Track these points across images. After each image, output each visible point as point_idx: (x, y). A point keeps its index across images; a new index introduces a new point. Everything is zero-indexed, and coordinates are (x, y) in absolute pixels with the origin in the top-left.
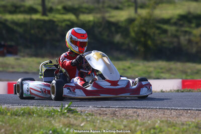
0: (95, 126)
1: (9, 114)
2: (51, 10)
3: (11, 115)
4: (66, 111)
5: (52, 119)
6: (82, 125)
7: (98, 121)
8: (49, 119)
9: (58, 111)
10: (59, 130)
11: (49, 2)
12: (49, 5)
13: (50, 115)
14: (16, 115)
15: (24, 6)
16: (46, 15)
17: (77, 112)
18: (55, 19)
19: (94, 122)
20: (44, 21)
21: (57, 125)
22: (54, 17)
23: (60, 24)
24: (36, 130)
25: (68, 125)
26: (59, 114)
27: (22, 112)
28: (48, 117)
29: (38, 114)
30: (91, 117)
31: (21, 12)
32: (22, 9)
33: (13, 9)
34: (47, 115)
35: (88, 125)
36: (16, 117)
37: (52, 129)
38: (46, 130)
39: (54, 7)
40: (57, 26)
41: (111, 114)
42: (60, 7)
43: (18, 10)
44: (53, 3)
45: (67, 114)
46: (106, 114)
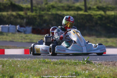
0: (101, 70)
1: (52, 63)
2: (90, 9)
3: (53, 64)
4: (86, 62)
5: (76, 66)
6: (93, 70)
7: (104, 68)
8: (75, 66)
9: (81, 62)
10: (79, 72)
11: (89, 4)
12: (88, 6)
13: (76, 64)
14: (56, 64)
15: (74, 6)
16: (87, 12)
17: (92, 63)
18: (92, 14)
19: (100, 68)
20: (86, 15)
21: (78, 69)
22: (92, 13)
23: (95, 17)
24: (66, 72)
25: (85, 70)
26: (81, 64)
27: (60, 62)
28: (74, 66)
29: (69, 64)
30: (100, 66)
31: (72, 10)
32: (73, 8)
33: (68, 8)
34: (74, 64)
35: (97, 70)
36: (56, 65)
37: (75, 72)
38: (72, 72)
39: (92, 7)
40: (93, 18)
41: (112, 64)
42: (95, 7)
43: (70, 9)
44: (91, 5)
45: (86, 64)
46: (110, 64)
